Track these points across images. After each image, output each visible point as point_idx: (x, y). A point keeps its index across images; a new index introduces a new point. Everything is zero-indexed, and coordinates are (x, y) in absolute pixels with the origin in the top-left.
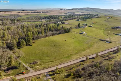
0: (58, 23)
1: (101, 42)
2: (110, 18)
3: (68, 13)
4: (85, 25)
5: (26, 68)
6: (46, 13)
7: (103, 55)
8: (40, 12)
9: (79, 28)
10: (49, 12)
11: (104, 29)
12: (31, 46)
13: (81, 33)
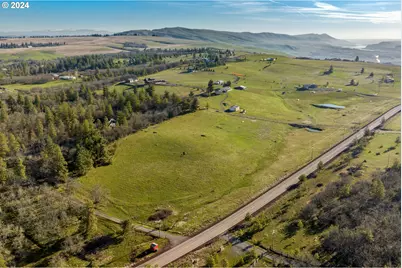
0: (132, 81)
1: (297, 130)
2: (272, 60)
3: (126, 45)
4: (225, 85)
5: (146, 234)
6: (48, 48)
7: (330, 165)
8: (23, 45)
9: (212, 95)
10: (57, 45)
11: (280, 93)
12: (108, 164)
13: (228, 111)
